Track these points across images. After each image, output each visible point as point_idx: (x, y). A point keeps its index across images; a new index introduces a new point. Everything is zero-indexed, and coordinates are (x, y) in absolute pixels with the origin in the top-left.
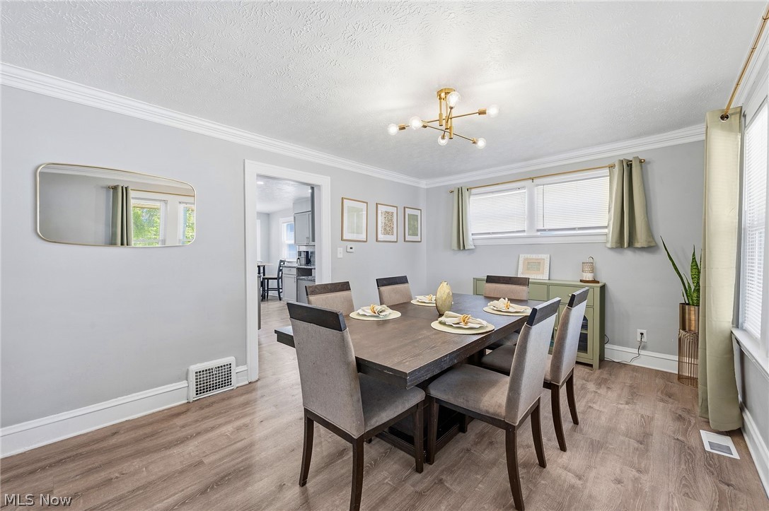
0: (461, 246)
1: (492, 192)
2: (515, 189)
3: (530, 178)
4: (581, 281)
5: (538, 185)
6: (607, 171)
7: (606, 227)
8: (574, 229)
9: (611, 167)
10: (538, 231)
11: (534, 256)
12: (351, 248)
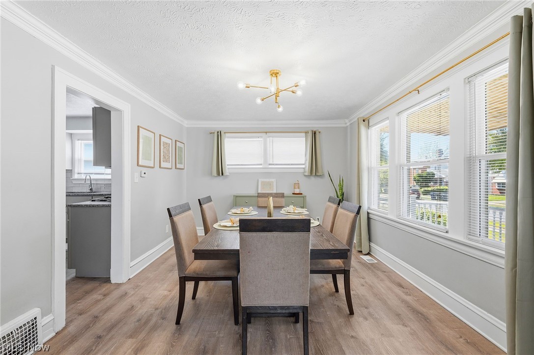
0: (220, 172)
1: (241, 137)
2: (256, 137)
3: (264, 132)
4: (293, 194)
5: (269, 137)
6: (304, 134)
7: (303, 164)
8: (289, 165)
9: (306, 133)
10: (270, 164)
11: (267, 180)
12: (145, 173)
